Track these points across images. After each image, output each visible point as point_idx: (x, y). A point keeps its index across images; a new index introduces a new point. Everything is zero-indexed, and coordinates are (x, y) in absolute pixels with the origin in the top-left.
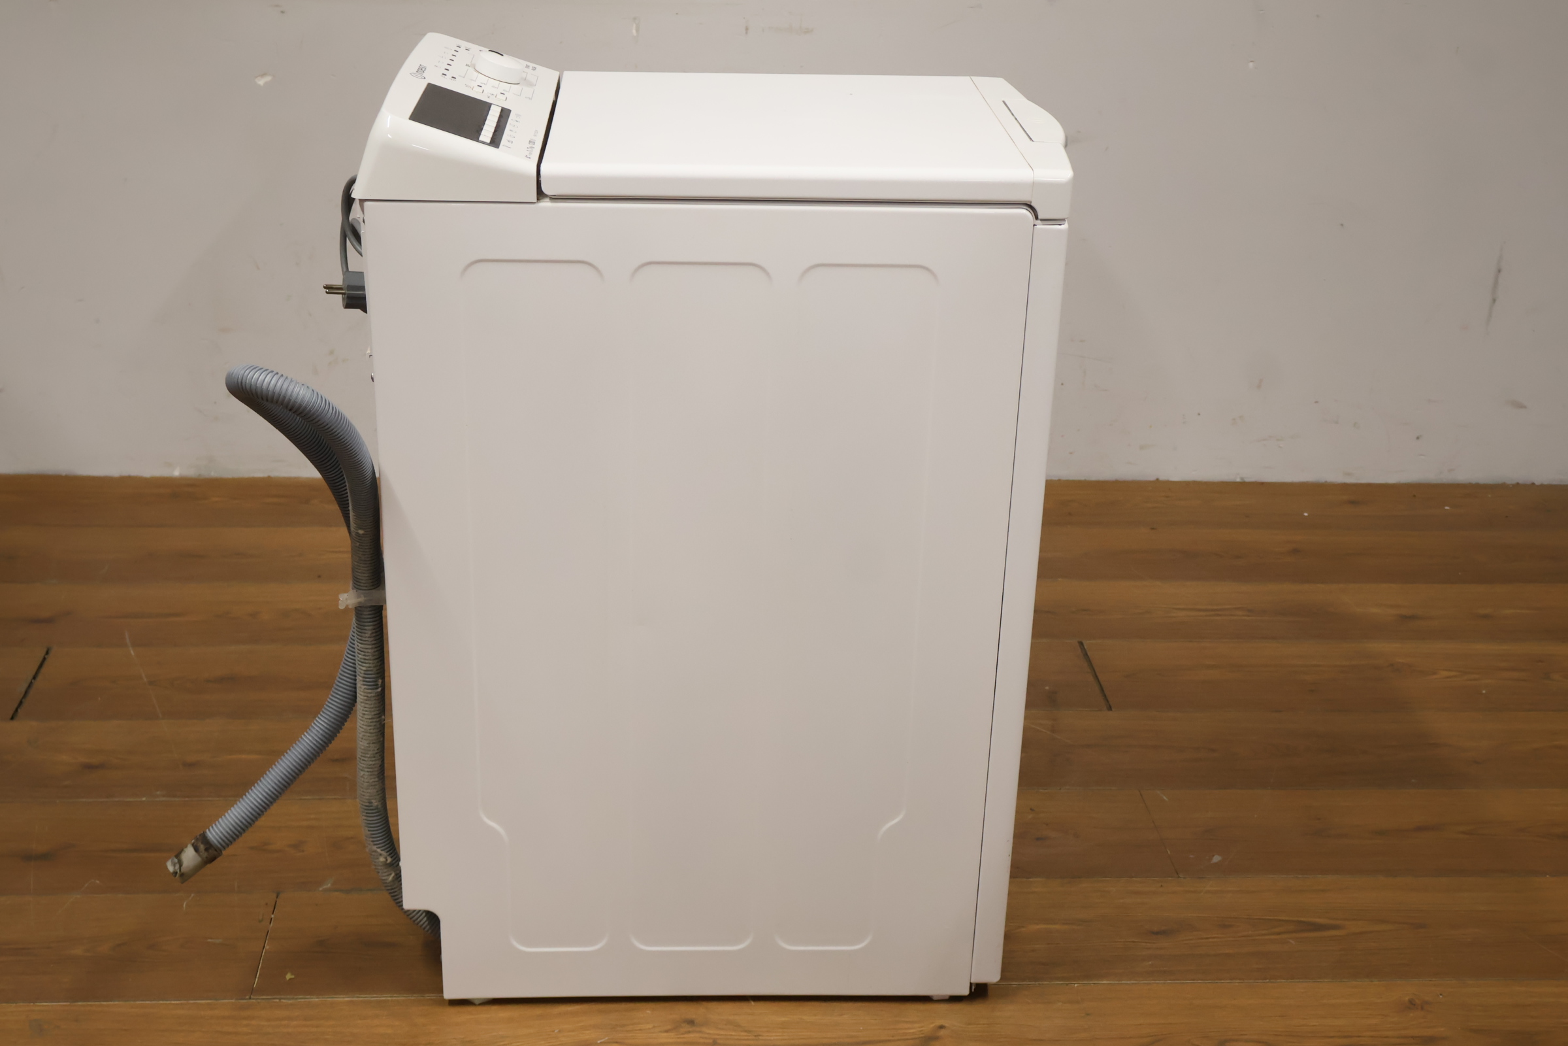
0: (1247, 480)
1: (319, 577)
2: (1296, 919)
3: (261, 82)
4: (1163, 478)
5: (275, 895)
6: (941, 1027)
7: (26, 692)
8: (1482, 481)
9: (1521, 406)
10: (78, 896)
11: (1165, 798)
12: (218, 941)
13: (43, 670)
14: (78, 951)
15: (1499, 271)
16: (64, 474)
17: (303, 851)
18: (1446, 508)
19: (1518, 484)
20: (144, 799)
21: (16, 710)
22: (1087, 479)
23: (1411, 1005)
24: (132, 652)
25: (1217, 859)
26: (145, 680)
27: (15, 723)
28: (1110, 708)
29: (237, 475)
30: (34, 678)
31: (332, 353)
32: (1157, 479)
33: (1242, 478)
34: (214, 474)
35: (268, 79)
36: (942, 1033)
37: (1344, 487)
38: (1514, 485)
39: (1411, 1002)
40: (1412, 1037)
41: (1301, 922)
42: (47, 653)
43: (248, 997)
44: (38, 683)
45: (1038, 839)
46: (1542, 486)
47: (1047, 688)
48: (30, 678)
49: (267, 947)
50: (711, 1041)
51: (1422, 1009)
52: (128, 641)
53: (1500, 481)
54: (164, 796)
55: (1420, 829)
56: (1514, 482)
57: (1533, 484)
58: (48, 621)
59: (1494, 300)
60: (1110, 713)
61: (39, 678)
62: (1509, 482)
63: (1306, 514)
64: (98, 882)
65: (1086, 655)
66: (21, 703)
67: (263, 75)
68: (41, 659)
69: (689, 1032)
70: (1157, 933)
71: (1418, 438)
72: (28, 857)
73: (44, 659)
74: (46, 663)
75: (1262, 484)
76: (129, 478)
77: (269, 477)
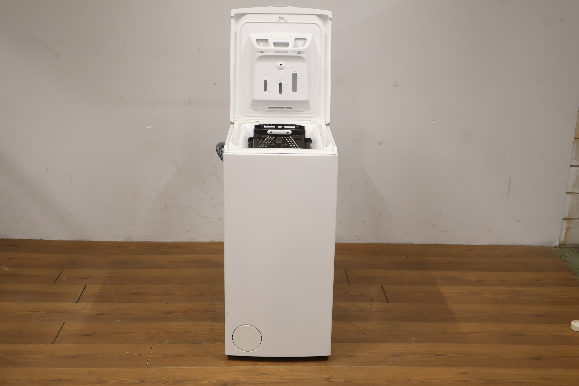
0: (438, 244)
1: (162, 267)
2: (433, 353)
3: (149, 127)
4: (412, 243)
5: (152, 345)
6: (332, 376)
7: (80, 296)
8: (509, 244)
9: (520, 222)
10: (98, 344)
11: (401, 324)
12: (137, 355)
13: (85, 291)
14: (99, 356)
15: (510, 181)
16: (87, 240)
17: (159, 334)
18: (498, 252)
19: (521, 245)
20: (115, 322)
21: (78, 301)
22: (389, 243)
23: (463, 373)
24: (109, 286)
25: (414, 339)
26: (113, 293)
27: (78, 304)
28: (388, 302)
29: (137, 241)
30: (82, 292)
31: (166, 205)
32: (410, 243)
33: (436, 243)
34: (130, 241)
35: (151, 126)
36: (332, 377)
37: (468, 246)
38: (519, 246)
39: (462, 372)
40: (462, 380)
41: (436, 354)
42: (85, 286)
43: (145, 367)
44: (83, 294)
45: (364, 334)
46: (528, 246)
47: (371, 297)
48: (81, 292)
49: (150, 356)
50: (269, 378)
51: (465, 374)
52: (108, 283)
53: (515, 244)
54: (120, 321)
55: (473, 333)
56: (520, 245)
57: (526, 245)
58: (85, 278)
59: (509, 190)
60: (388, 303)
61: (84, 292)
62: (518, 245)
63: (454, 253)
64: (103, 341)
65: (383, 289)
66: (79, 299)
67: (149, 126)
68: (84, 288)
69: (264, 376)
70: (394, 356)
71: (489, 231)
72: (84, 335)
73: (85, 288)
74: (85, 289)
75: (442, 245)
76: (106, 241)
77: (147, 241)
